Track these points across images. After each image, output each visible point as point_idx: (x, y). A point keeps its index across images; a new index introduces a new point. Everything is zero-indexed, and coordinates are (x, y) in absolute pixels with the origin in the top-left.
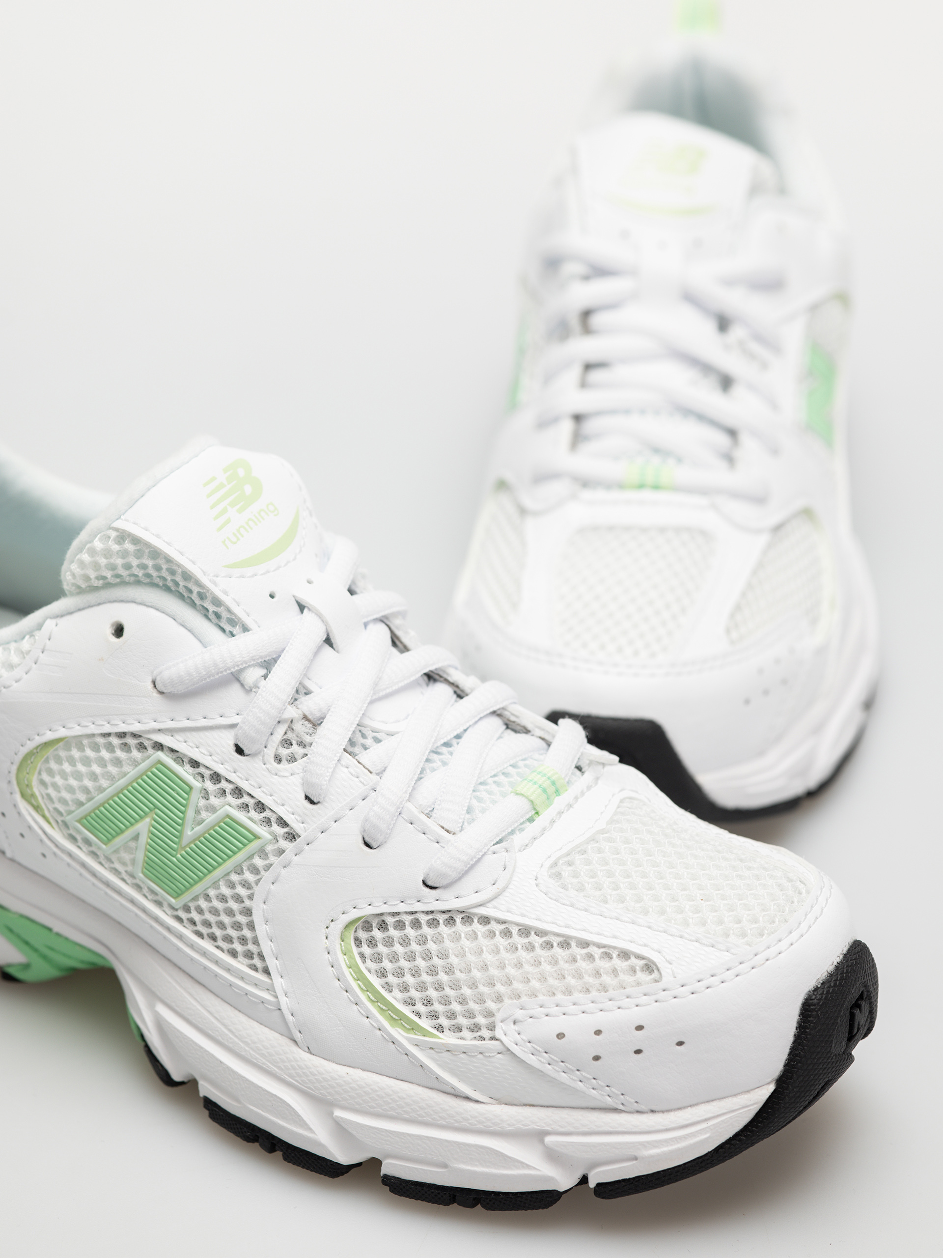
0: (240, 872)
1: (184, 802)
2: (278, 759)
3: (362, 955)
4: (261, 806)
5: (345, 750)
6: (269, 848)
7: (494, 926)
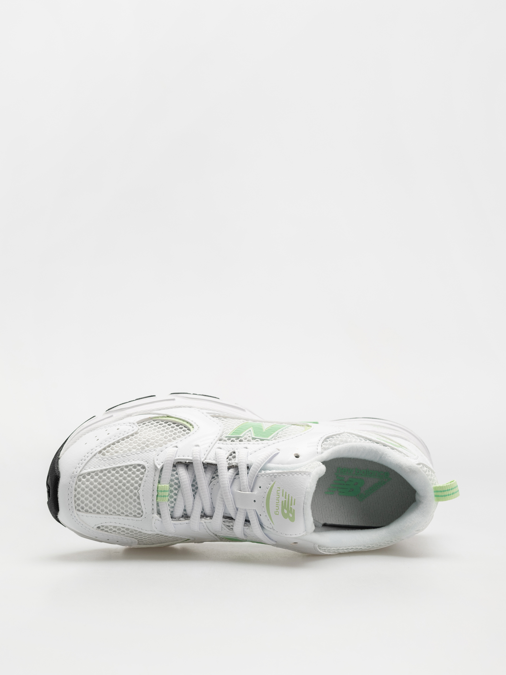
2: (234, 452)
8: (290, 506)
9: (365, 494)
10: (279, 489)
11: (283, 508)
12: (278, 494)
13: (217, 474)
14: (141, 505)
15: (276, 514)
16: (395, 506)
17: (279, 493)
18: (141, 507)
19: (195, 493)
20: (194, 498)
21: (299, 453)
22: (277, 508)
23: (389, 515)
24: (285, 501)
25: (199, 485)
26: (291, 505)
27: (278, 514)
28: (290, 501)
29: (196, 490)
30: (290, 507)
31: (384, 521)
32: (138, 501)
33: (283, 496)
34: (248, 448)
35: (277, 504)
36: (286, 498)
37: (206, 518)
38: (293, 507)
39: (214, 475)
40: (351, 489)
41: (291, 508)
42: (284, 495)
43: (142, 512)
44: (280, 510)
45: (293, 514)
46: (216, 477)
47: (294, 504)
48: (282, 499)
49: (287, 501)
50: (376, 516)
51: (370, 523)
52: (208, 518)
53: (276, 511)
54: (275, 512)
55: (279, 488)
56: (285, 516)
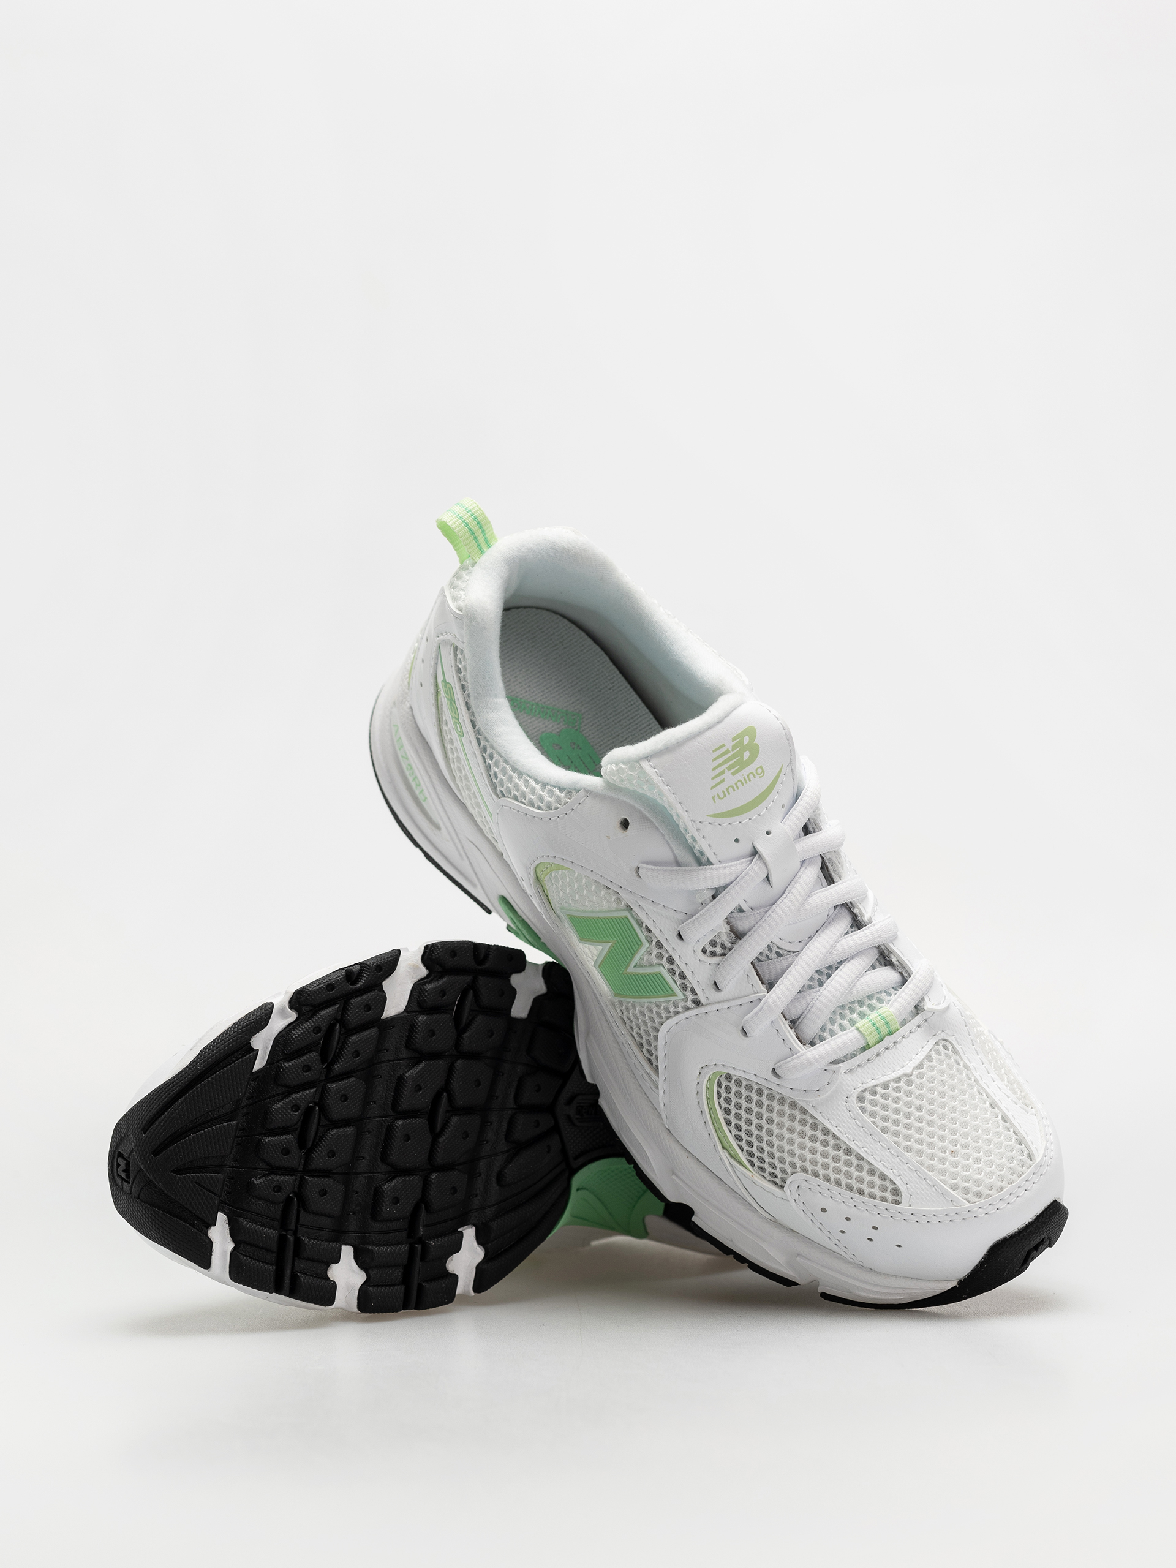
0: (658, 1006)
1: (633, 952)
2: (704, 951)
3: (719, 1094)
4: (683, 976)
5: (752, 963)
6: (681, 1005)
7: (829, 1138)
8: (732, 753)
9: (562, 717)
10: (716, 798)
11: (743, 765)
12: (726, 793)
13: (768, 953)
14: (929, 1053)
15: (763, 771)
16: (540, 650)
17: (723, 792)
18: (931, 1050)
19: (830, 967)
20: (840, 963)
21: (616, 823)
22: (751, 776)
23: (565, 648)
24: (729, 768)
25: (811, 972)
26: (728, 752)
27: (761, 767)
28: (721, 760)
29: (826, 971)
30: (733, 750)
31: (583, 648)
32: (926, 1064)
33: (723, 781)
34: (676, 933)
35: (744, 782)
36: (723, 772)
37: (859, 915)
38: (729, 745)
39: (773, 955)
40: (573, 748)
41: (734, 747)
42: (718, 779)
43: (937, 1044)
44: (752, 768)
45: (741, 736)
46: (775, 949)
47: (723, 746)
48: (730, 779)
49: (727, 765)
50: (588, 668)
51: (608, 668)
52: (856, 911)
53: (758, 774)
54: (760, 777)
55: (713, 798)
56: (755, 750)
